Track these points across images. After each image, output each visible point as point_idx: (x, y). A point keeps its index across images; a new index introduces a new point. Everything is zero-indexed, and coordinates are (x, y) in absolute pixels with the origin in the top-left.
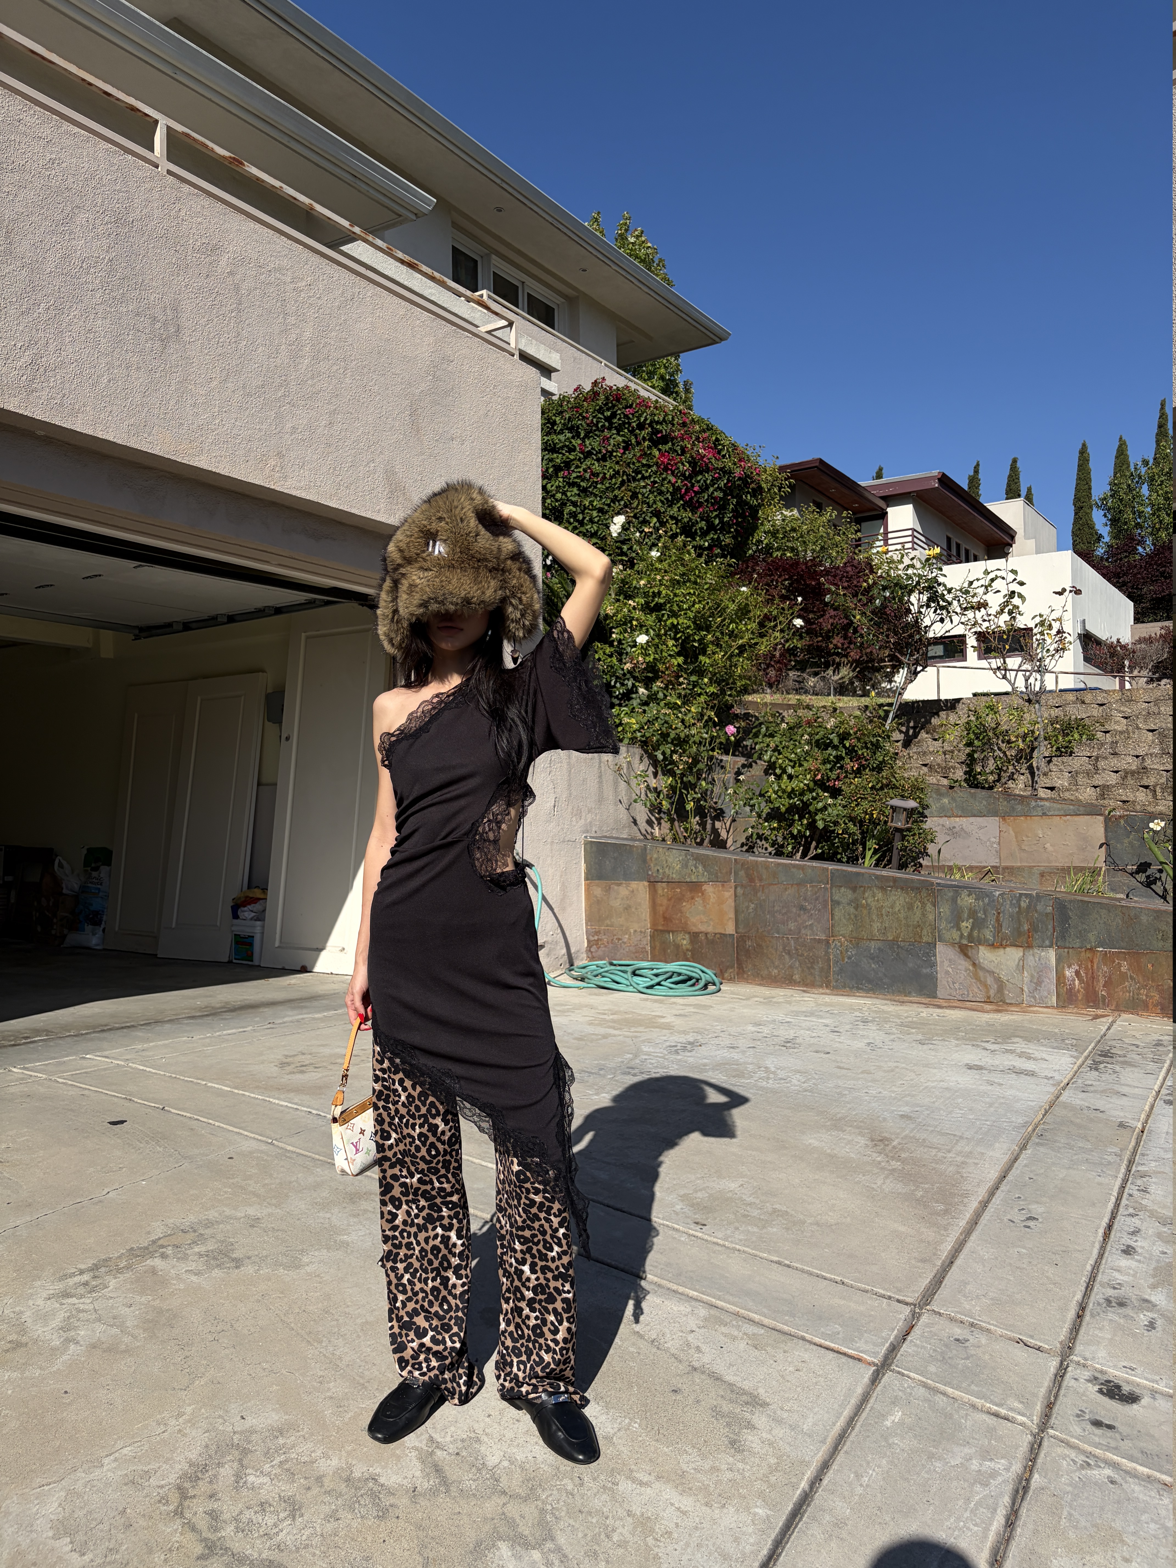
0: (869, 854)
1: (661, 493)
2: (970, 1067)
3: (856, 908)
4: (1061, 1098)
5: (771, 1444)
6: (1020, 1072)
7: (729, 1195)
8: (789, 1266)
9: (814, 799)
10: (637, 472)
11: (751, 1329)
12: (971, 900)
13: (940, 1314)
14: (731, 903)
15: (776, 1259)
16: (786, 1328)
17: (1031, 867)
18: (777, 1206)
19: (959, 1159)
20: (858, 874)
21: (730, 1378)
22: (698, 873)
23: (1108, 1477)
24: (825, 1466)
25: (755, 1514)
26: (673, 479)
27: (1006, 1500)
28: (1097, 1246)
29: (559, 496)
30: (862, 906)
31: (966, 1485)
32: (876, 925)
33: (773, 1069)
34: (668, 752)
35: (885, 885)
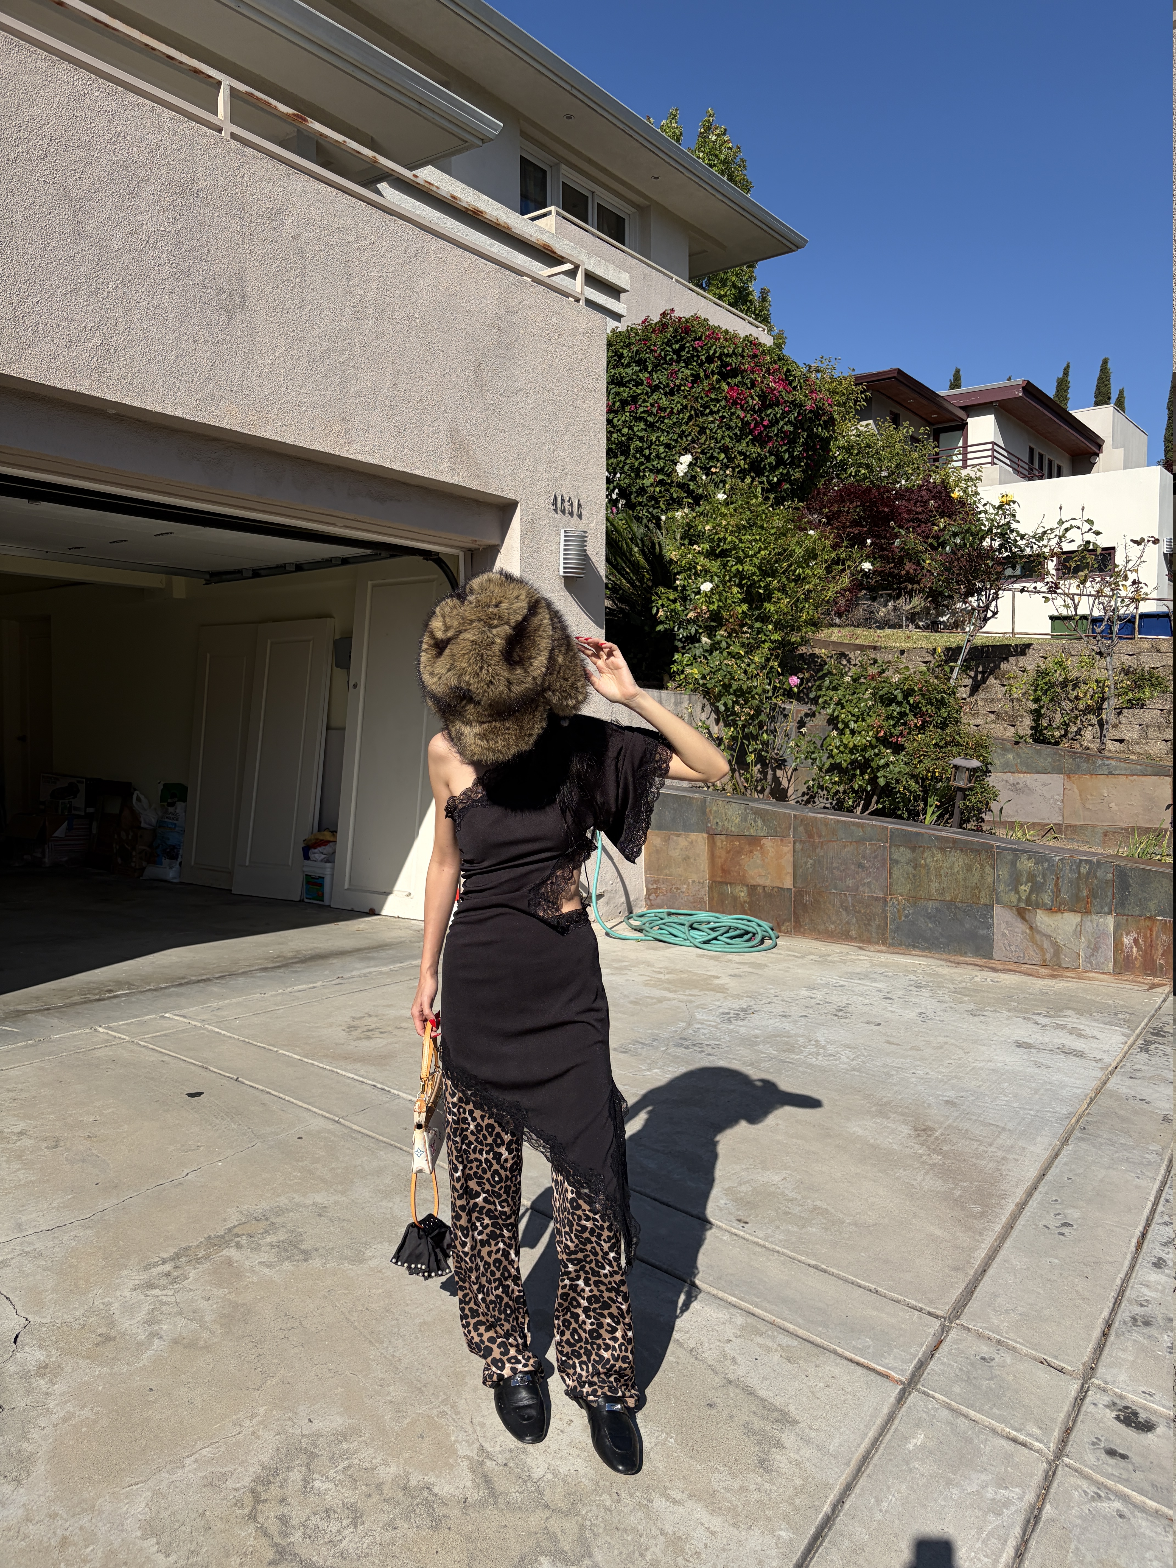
0: (930, 810)
1: (729, 428)
2: (1019, 1045)
3: (915, 868)
4: (1108, 1085)
5: (798, 1465)
6: (1069, 1052)
7: (772, 1189)
8: (825, 1271)
9: (876, 755)
10: (705, 407)
11: (786, 1340)
12: (1030, 864)
13: (969, 1329)
14: (789, 858)
15: (813, 1262)
16: (819, 1340)
17: (1094, 826)
18: (818, 1203)
19: (1000, 1154)
20: (917, 834)
21: (762, 1393)
22: (757, 828)
23: (1118, 1510)
24: (848, 1488)
25: (779, 1537)
26: (741, 414)
27: (1017, 1531)
28: (1129, 1257)
29: (625, 431)
30: (921, 866)
31: (980, 1514)
32: (934, 886)
33: (823, 1043)
34: (730, 704)
35: (945, 846)
